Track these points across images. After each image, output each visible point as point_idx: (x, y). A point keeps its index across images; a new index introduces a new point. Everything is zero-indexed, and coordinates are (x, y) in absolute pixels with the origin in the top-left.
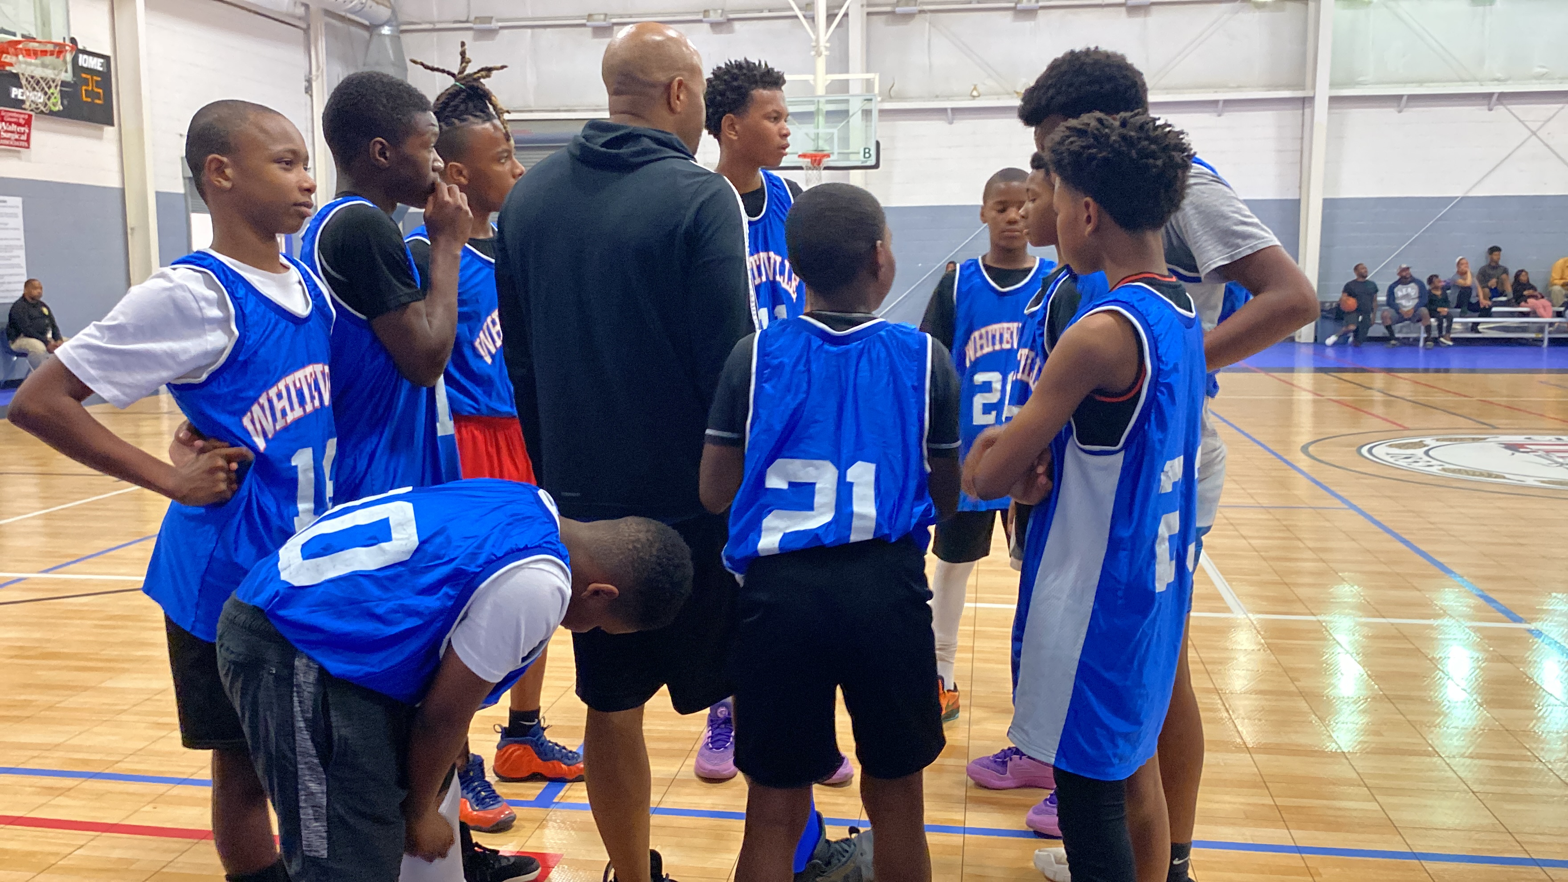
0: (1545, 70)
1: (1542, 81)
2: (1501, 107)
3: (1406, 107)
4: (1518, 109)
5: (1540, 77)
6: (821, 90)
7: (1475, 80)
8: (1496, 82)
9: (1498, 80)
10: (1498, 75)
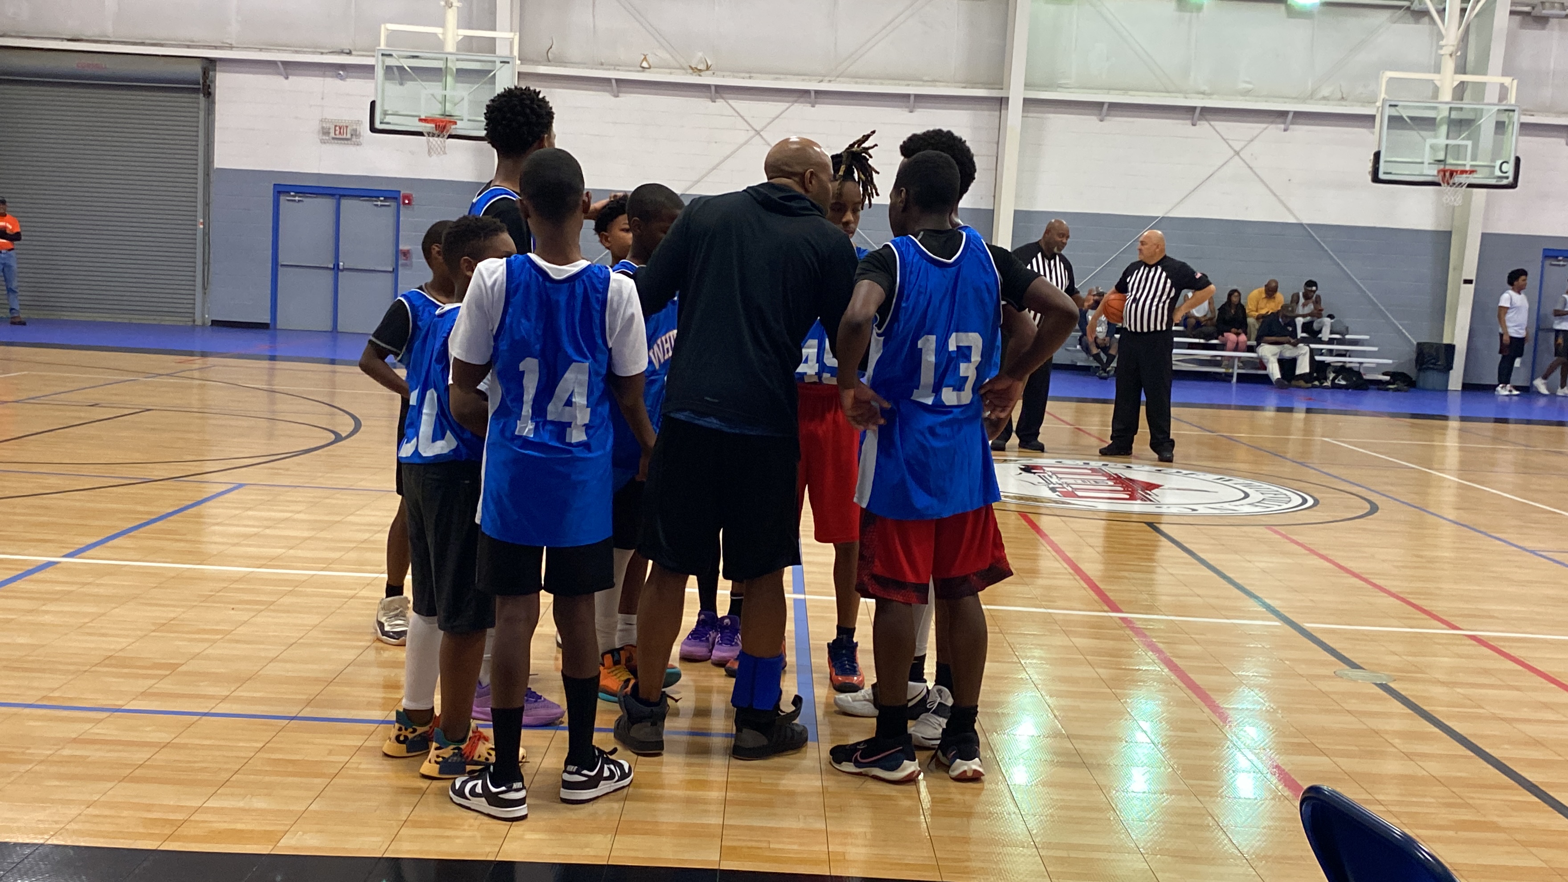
0: (1250, 86)
1: (1247, 98)
2: (1205, 122)
3: (1107, 115)
4: (1223, 126)
5: (1246, 93)
6: (450, 47)
7: (1180, 92)
8: (1202, 96)
9: (1203, 93)
10: (1205, 88)
